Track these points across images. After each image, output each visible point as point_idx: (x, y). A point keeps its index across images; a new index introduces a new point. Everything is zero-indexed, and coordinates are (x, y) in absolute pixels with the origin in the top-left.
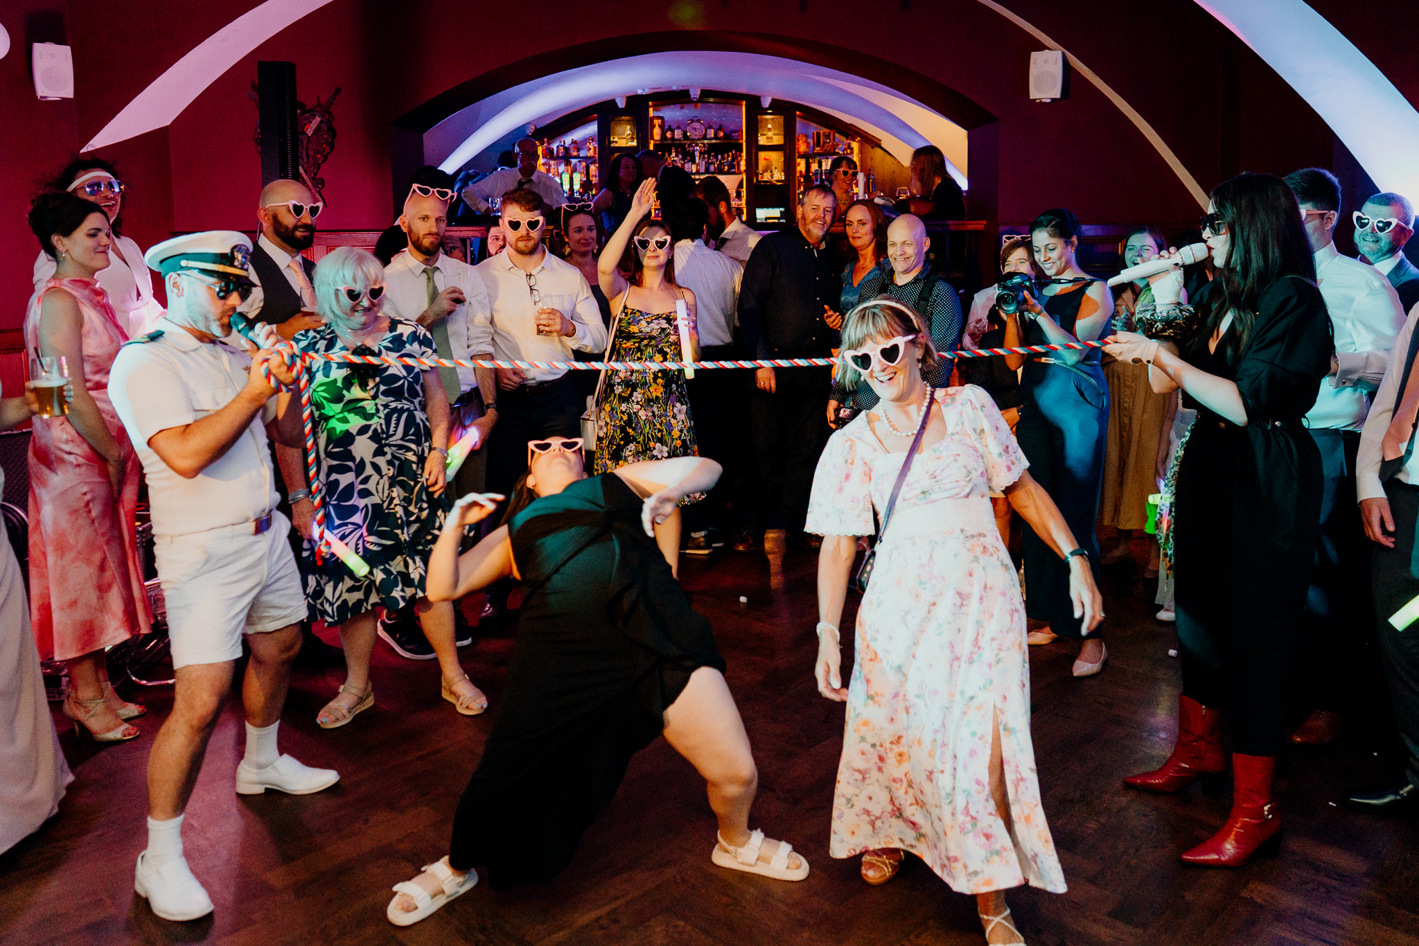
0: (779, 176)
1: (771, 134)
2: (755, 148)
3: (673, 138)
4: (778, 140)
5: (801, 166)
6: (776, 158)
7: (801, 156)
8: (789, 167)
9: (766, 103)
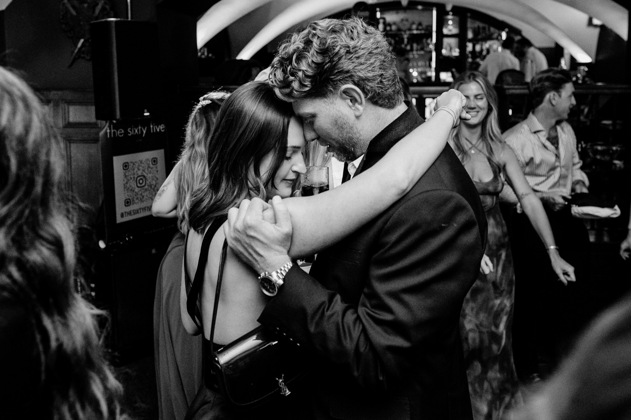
0: (456, 53)
1: (451, 28)
2: (441, 36)
3: (391, 30)
4: (455, 31)
5: (470, 47)
6: (453, 41)
7: (470, 41)
8: (462, 46)
9: (449, 8)
